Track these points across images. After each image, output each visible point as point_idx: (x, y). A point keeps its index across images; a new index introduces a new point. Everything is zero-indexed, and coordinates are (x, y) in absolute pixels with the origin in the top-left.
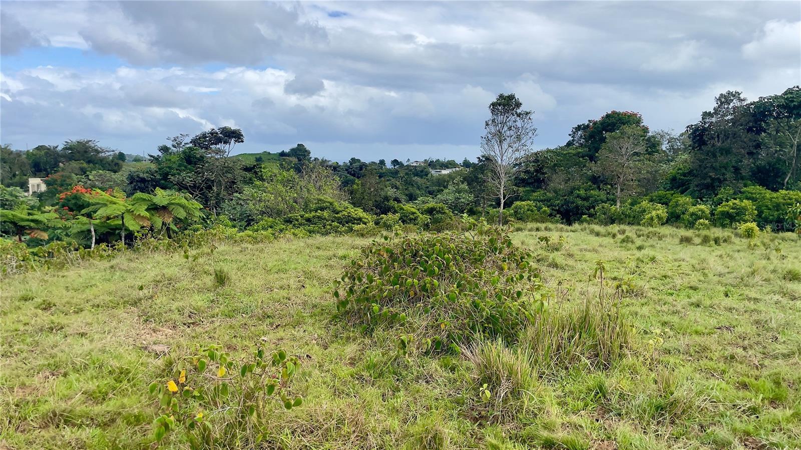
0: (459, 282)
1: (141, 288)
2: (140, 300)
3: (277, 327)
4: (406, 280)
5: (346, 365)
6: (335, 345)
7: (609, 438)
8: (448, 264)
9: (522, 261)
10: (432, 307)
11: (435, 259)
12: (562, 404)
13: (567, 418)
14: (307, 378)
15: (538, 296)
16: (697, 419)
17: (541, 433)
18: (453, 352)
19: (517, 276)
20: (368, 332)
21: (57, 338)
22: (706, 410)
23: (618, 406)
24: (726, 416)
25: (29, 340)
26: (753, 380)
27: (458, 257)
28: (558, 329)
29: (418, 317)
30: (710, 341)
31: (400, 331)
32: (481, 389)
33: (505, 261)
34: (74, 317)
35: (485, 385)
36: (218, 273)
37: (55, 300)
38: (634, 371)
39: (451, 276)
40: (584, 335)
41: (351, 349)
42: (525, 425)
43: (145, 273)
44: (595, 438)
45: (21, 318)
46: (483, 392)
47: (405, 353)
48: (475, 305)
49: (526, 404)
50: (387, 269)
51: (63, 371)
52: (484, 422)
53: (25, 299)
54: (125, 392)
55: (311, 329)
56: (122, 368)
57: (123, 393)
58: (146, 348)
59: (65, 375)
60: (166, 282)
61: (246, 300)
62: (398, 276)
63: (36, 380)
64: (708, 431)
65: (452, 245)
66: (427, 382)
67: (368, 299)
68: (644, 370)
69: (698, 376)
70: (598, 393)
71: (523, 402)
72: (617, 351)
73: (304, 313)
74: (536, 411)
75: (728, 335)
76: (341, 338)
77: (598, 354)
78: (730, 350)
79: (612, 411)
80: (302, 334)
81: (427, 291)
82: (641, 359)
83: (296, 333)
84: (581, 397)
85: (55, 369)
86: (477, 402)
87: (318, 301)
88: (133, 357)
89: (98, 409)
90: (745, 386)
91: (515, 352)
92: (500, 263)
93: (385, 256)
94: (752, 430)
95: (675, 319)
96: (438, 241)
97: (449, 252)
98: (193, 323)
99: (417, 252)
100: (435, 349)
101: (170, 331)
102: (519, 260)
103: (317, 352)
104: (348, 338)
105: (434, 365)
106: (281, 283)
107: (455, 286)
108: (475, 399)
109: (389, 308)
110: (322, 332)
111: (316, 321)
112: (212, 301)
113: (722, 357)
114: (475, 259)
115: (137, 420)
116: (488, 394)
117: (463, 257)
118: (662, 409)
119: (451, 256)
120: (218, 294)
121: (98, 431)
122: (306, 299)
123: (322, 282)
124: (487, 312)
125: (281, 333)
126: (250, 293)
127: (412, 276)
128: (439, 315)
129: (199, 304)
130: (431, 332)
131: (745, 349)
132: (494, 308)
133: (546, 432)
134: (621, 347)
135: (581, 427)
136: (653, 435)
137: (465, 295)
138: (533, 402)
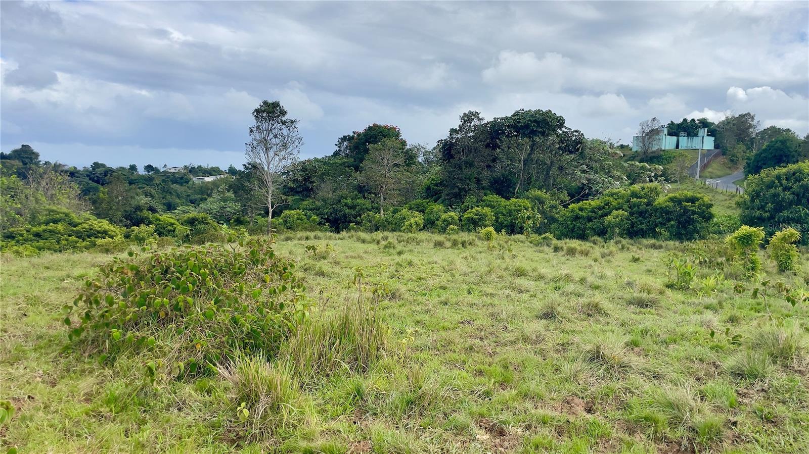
0: (217, 298)
4: (154, 300)
5: (80, 401)
6: (65, 381)
7: (365, 438)
8: (204, 280)
9: (285, 272)
10: (186, 328)
11: (189, 275)
12: (321, 412)
13: (327, 426)
14: (28, 422)
15: (299, 307)
16: (442, 408)
17: (302, 444)
18: (210, 374)
19: (280, 287)
20: (109, 362)
22: (449, 398)
23: (374, 406)
24: (465, 402)
26: (487, 366)
27: (215, 272)
28: (319, 338)
29: (169, 340)
30: (454, 335)
31: (147, 357)
32: (239, 408)
33: (267, 273)
35: (243, 404)
38: (389, 371)
39: (208, 291)
40: (344, 341)
41: (86, 384)
42: (284, 439)
44: (351, 440)
46: (241, 412)
47: (152, 381)
48: (235, 321)
49: (286, 417)
50: (131, 289)
52: (241, 443)
55: (34, 364)
62: (145, 297)
64: (450, 418)
65: (209, 259)
66: (180, 410)
67: (107, 325)
68: (398, 368)
69: (443, 368)
70: (356, 396)
71: (283, 416)
72: (374, 352)
73: (26, 346)
74: (295, 423)
75: (469, 328)
76: (74, 372)
77: (357, 357)
78: (470, 341)
79: (368, 412)
80: (22, 371)
81: (180, 310)
82: (396, 358)
83: (13, 371)
84: (340, 403)
86: (235, 422)
87: (44, 330)
90: (481, 373)
91: (276, 366)
92: (262, 275)
93: (130, 274)
94: (485, 412)
95: (426, 318)
96: (193, 256)
97: (206, 266)
99: (168, 268)
100: (190, 372)
102: (282, 271)
103: (42, 391)
104: (83, 371)
105: (187, 389)
107: (212, 302)
108: (233, 420)
109: (134, 332)
110: (50, 368)
111: (41, 355)
113: (463, 349)
114: (235, 272)
116: (246, 412)
117: (221, 270)
118: (412, 403)
119: (207, 271)
122: (29, 330)
123: (50, 307)
124: (247, 328)
127: (163, 295)
128: (194, 335)
130: (185, 354)
131: (481, 339)
132: (255, 322)
133: (305, 442)
134: (378, 349)
135: (339, 431)
136: (403, 431)
137: (224, 311)
138: (293, 414)
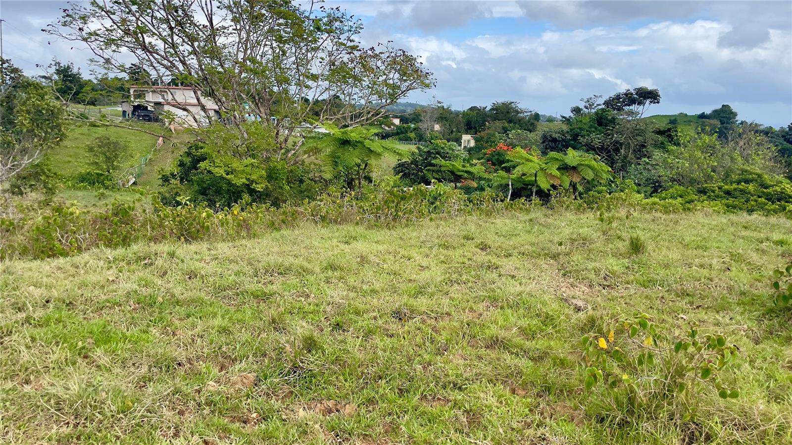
1: (560, 244)
2: (559, 254)
3: (698, 307)
5: (784, 367)
6: (770, 342)
14: (735, 370)
21: (494, 275)
25: (473, 273)
34: (505, 260)
36: (634, 241)
37: (490, 243)
43: (560, 230)
45: (466, 254)
51: (500, 304)
53: (467, 238)
55: (739, 318)
56: (548, 314)
58: (566, 300)
59: (502, 308)
60: (582, 242)
61: (662, 272)
63: (481, 307)
73: (730, 298)
76: (779, 336)
83: (720, 319)
85: (494, 301)
87: (747, 287)
88: (555, 306)
89: (528, 344)
98: (608, 286)
101: (586, 288)
103: (746, 345)
104: (788, 339)
106: (703, 261)
110: (753, 324)
111: (745, 310)
112: (628, 268)
115: (562, 363)
120: (634, 262)
121: (531, 363)
122: (732, 284)
123: (753, 267)
125: (702, 315)
126: (667, 266)
129: (615, 268)
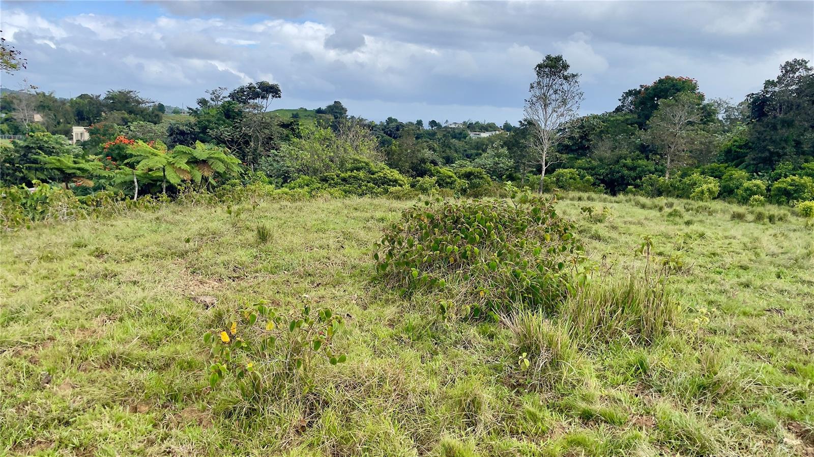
0: (500, 251)
1: (188, 241)
2: (187, 252)
3: (318, 285)
4: (446, 246)
5: (385, 325)
6: (375, 306)
7: (648, 413)
8: (489, 232)
9: (566, 233)
10: (472, 275)
11: (476, 227)
12: (601, 377)
13: (606, 391)
14: (348, 336)
15: (581, 269)
16: (740, 401)
17: (580, 404)
18: (492, 320)
19: (560, 247)
20: (407, 296)
21: (112, 284)
22: (750, 392)
23: (658, 382)
24: (771, 399)
25: (85, 285)
26: (801, 365)
27: (500, 226)
28: (600, 303)
29: (457, 283)
30: (758, 323)
31: (439, 296)
32: (520, 357)
33: (548, 232)
34: (126, 265)
35: (525, 354)
36: (261, 230)
37: (107, 249)
38: (677, 349)
39: (492, 244)
40: (626, 310)
41: (390, 311)
42: (563, 395)
43: (189, 226)
44: (633, 412)
45: (76, 264)
46: (523, 361)
47: (444, 318)
48: (515, 275)
49: (565, 375)
50: (427, 234)
51: (119, 316)
52: (521, 390)
53: (79, 246)
54: (178, 339)
55: (351, 289)
56: (174, 317)
57: (176, 340)
58: (194, 299)
59: (121, 320)
60: (211, 236)
61: (287, 257)
62: (438, 242)
63: (95, 323)
64: (751, 413)
65: (494, 214)
66: (465, 348)
67: (407, 264)
68: (687, 349)
69: (743, 357)
70: (638, 369)
71: (562, 373)
72: (660, 328)
73: (344, 273)
74: (574, 383)
75: (778, 318)
76: (380, 300)
77: (640, 330)
78: (779, 333)
79: (652, 387)
80: (342, 293)
81: (467, 258)
82: (685, 337)
83: (336, 292)
84: (621, 372)
85: (111, 314)
86: (515, 369)
87: (357, 262)
88: (183, 307)
89: (153, 353)
90: (792, 370)
91: (556, 323)
92: (542, 233)
93: (426, 221)
94: (796, 414)
95: (723, 299)
96: (480, 209)
97: (491, 220)
98: (238, 278)
99: (458, 218)
100: (474, 316)
101: (216, 283)
102: (563, 231)
103: (356, 311)
104: (387, 301)
105: (472, 331)
106: (321, 243)
107: (496, 254)
108: (514, 367)
109: (428, 273)
110: (362, 293)
111: (355, 282)
112: (256, 257)
113: (770, 340)
114: (518, 228)
115: (190, 366)
116: (527, 363)
117: (504, 225)
118: (704, 388)
119: (492, 224)
120: (261, 250)
121: (155, 374)
122: (346, 260)
123: (361, 243)
124: (527, 282)
125: (322, 292)
126: (291, 251)
127: (452, 242)
128: (479, 282)
129: (244, 259)
130: (470, 298)
131: (795, 332)
132: (535, 278)
133: (584, 403)
134: (665, 324)
135: (620, 400)
136: (694, 414)
137: (506, 264)
138: (572, 373)
